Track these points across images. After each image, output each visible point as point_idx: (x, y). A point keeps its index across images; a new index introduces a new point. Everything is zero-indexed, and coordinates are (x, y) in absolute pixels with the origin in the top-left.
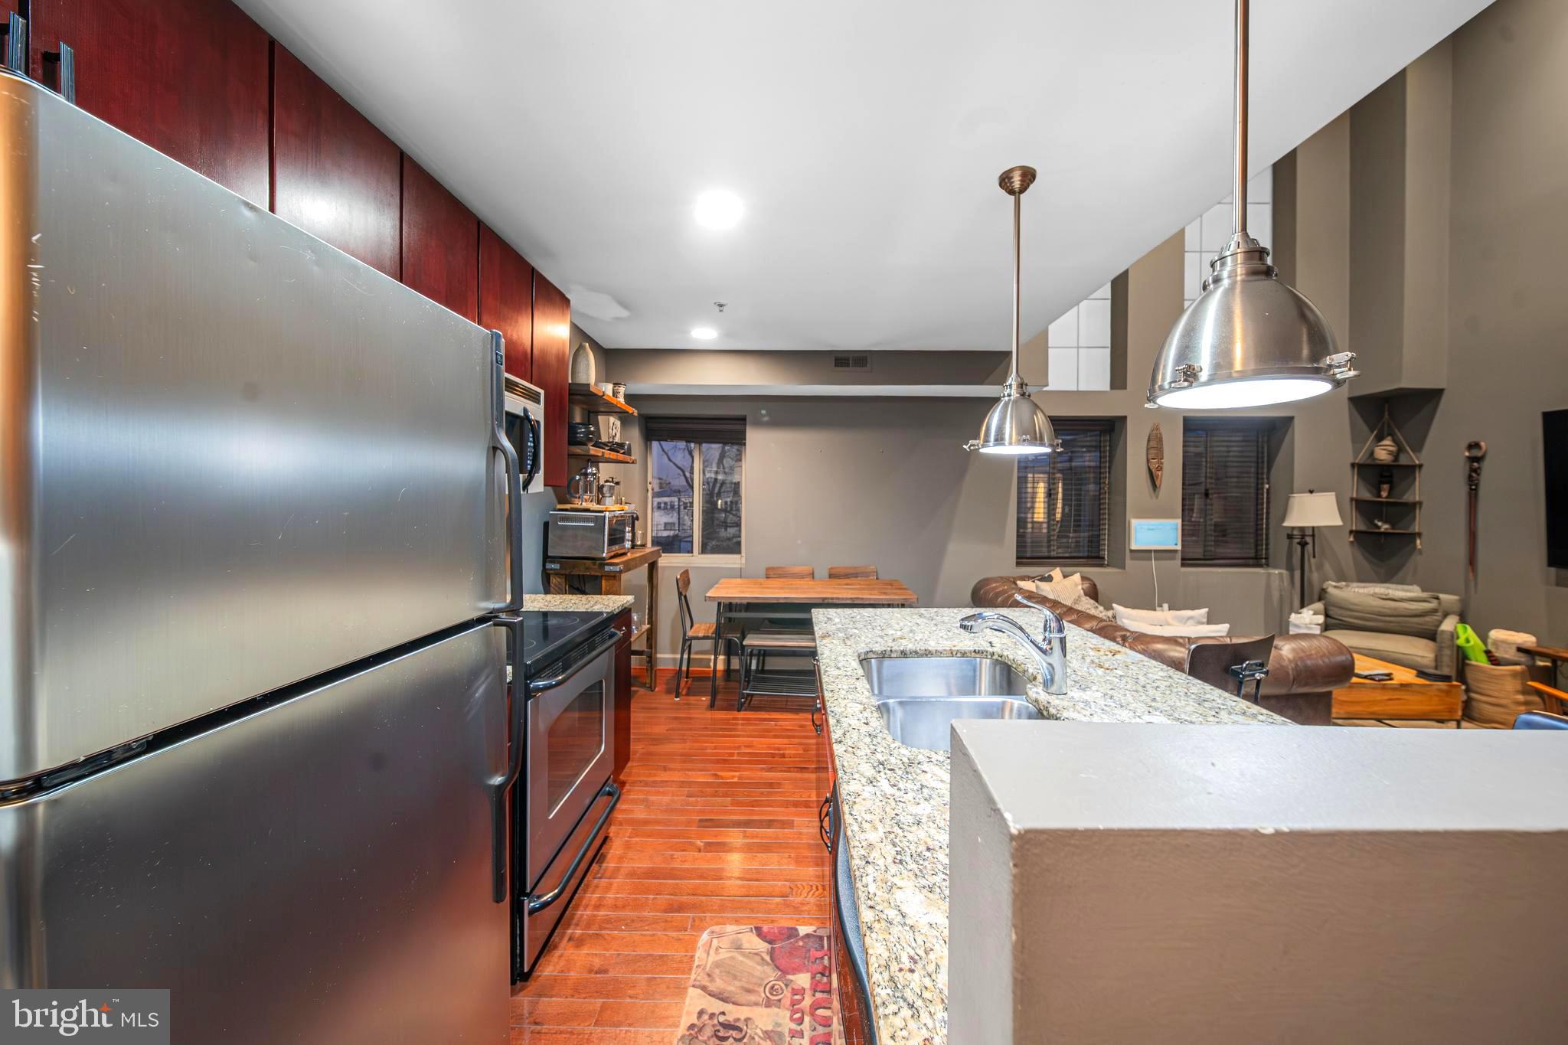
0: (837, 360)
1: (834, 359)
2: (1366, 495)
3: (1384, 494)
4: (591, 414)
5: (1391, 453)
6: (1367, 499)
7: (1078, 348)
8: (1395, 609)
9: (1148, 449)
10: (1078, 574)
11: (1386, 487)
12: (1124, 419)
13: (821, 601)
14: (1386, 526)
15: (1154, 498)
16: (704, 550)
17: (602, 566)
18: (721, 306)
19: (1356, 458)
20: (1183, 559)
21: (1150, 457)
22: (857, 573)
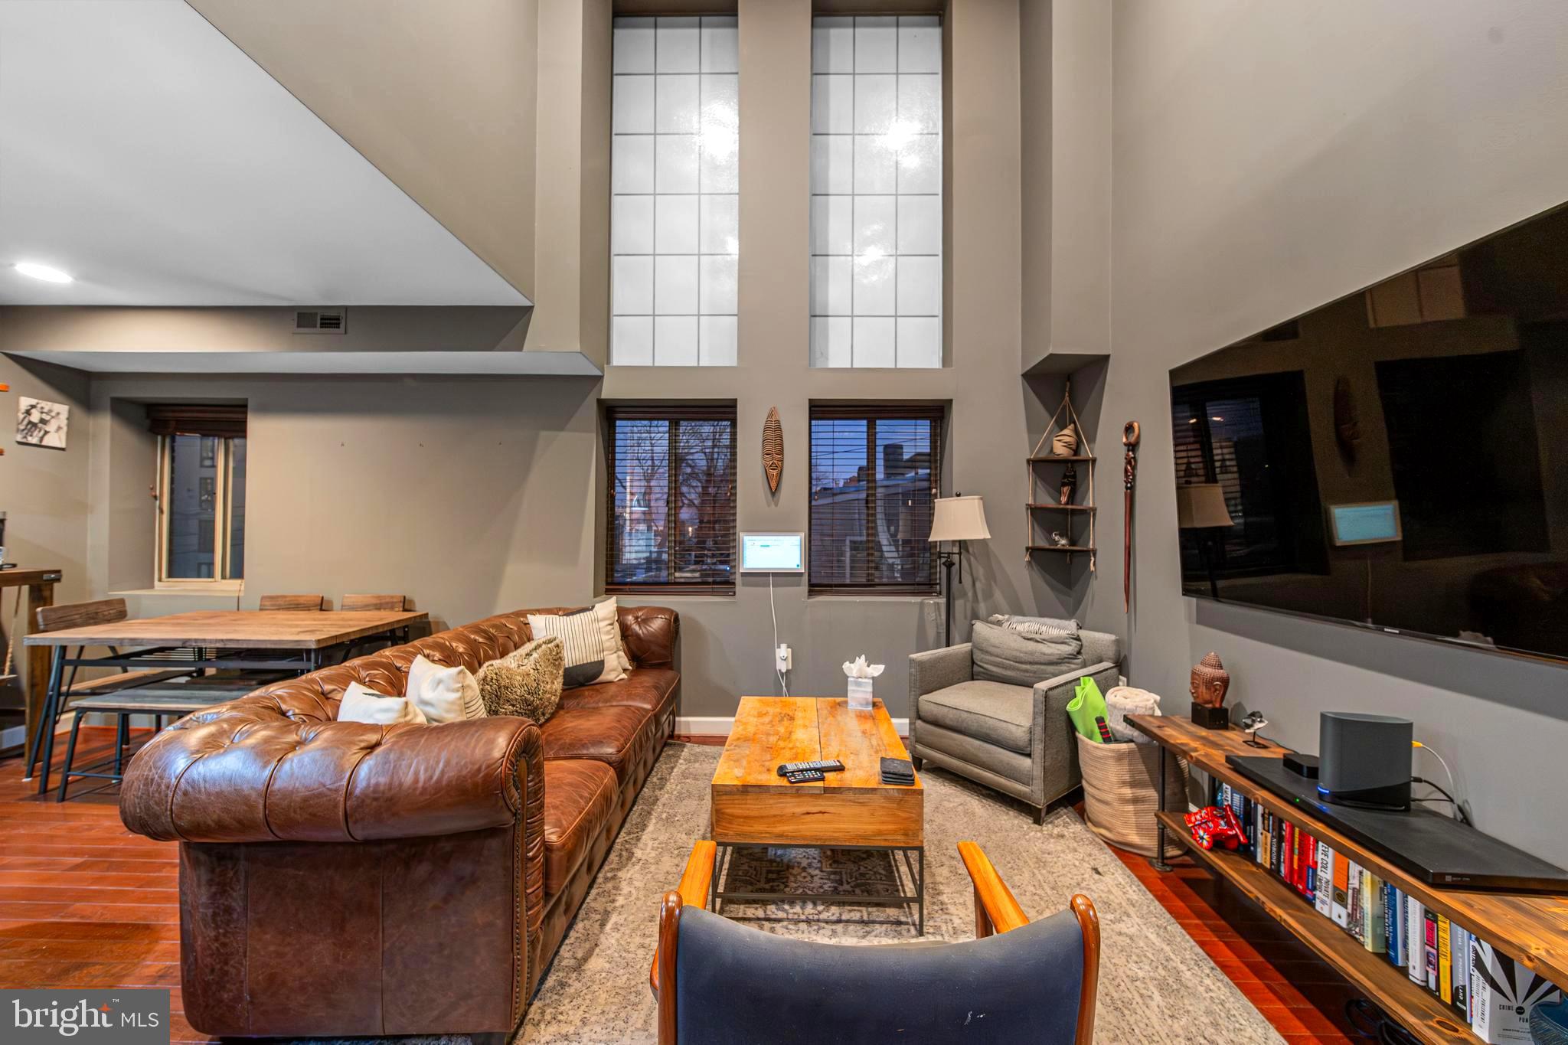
0: (300, 318)
1: (296, 317)
2: (1047, 501)
3: (1064, 499)
5: (1068, 445)
6: (1050, 506)
7: (699, 315)
8: (1032, 653)
9: (763, 442)
11: (1066, 489)
12: (735, 402)
14: (1063, 542)
15: (773, 506)
19: (1032, 452)
20: (811, 585)
21: (765, 451)
22: (381, 604)
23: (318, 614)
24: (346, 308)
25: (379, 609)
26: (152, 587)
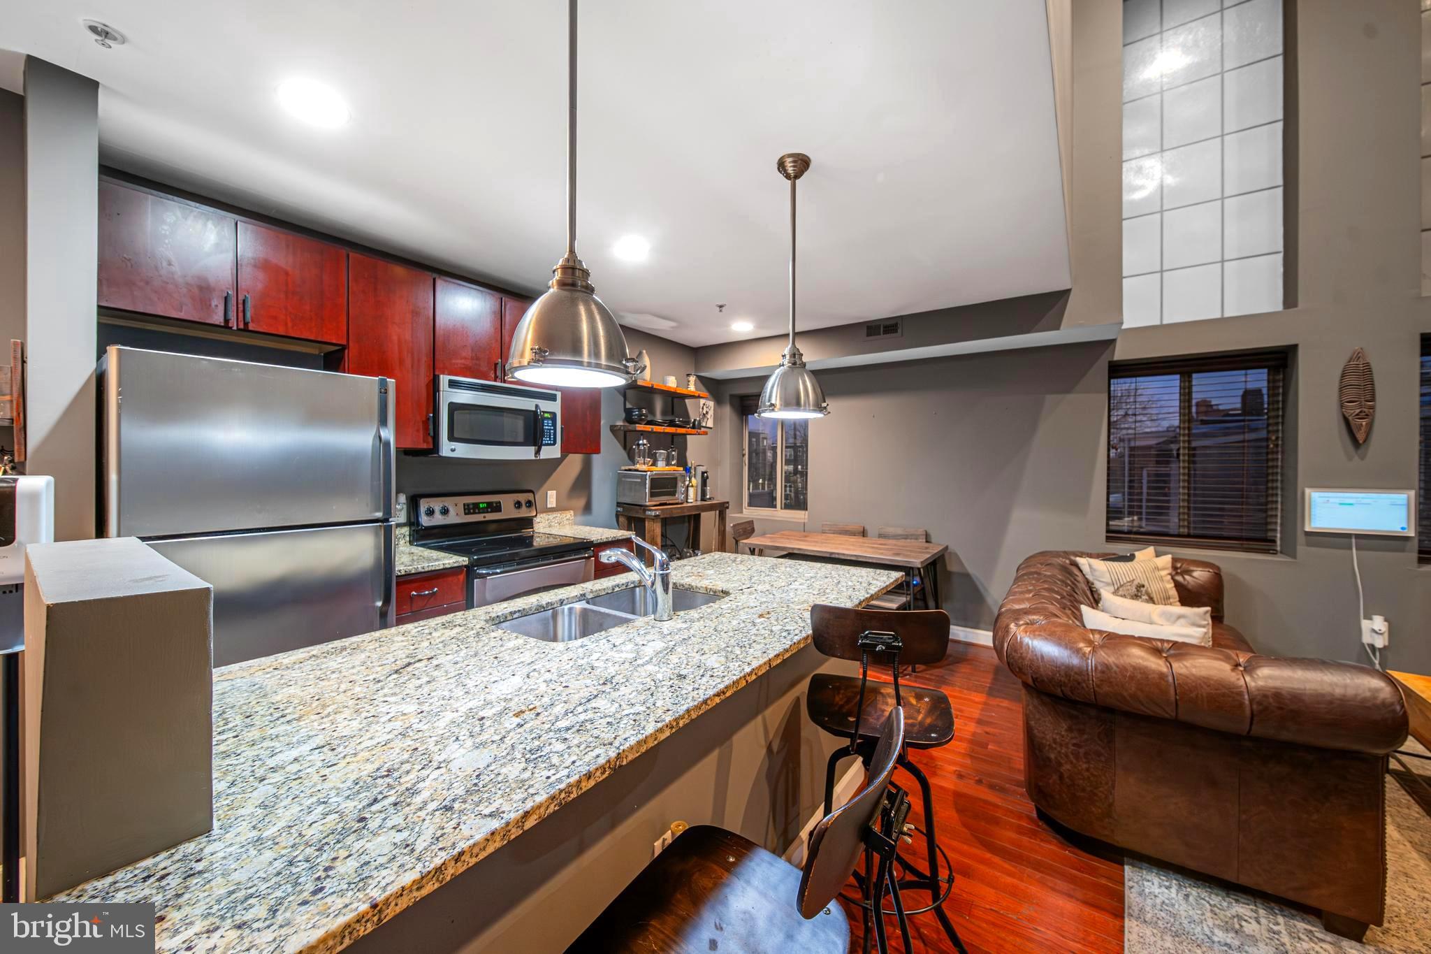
0: (868, 328)
1: (865, 329)
4: (675, 400)
7: (1222, 262)
9: (1341, 389)
10: (1170, 556)
12: (1294, 348)
13: (828, 555)
15: (1356, 460)
16: (787, 507)
17: (645, 511)
18: (721, 307)
20: (1423, 551)
21: (1345, 398)
22: (907, 535)
23: (861, 539)
24: (902, 317)
25: (906, 539)
26: (742, 512)
